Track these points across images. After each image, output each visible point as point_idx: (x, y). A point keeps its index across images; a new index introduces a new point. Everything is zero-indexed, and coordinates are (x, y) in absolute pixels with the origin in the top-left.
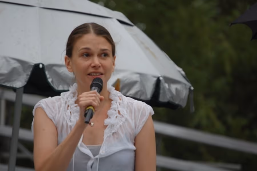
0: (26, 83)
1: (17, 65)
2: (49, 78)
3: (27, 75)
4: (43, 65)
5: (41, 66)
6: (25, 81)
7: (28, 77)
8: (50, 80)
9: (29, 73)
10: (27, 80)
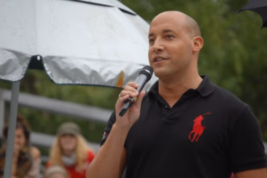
0: (23, 77)
1: (13, 57)
2: (48, 71)
3: (24, 68)
4: (41, 57)
5: (39, 58)
6: (22, 75)
7: (25, 70)
8: (49, 73)
9: (26, 66)
10: (24, 73)
